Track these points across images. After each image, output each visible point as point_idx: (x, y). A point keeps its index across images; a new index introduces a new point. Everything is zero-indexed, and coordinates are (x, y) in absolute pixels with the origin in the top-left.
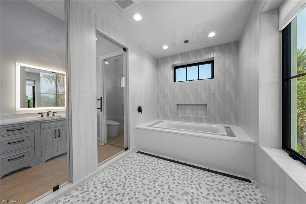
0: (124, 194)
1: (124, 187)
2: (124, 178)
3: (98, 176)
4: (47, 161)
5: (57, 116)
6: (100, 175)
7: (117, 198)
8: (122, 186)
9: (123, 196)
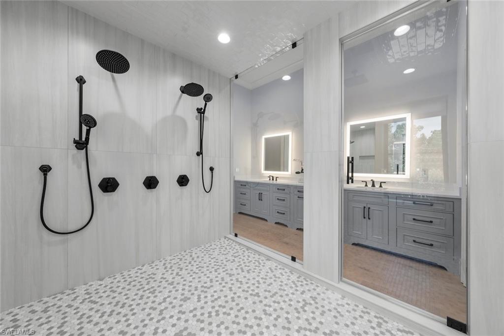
0: (289, 329)
1: (305, 329)
2: (331, 331)
3: (329, 292)
4: (354, 244)
5: (385, 189)
6: (334, 293)
7: (280, 320)
8: (308, 327)
9: (284, 328)
